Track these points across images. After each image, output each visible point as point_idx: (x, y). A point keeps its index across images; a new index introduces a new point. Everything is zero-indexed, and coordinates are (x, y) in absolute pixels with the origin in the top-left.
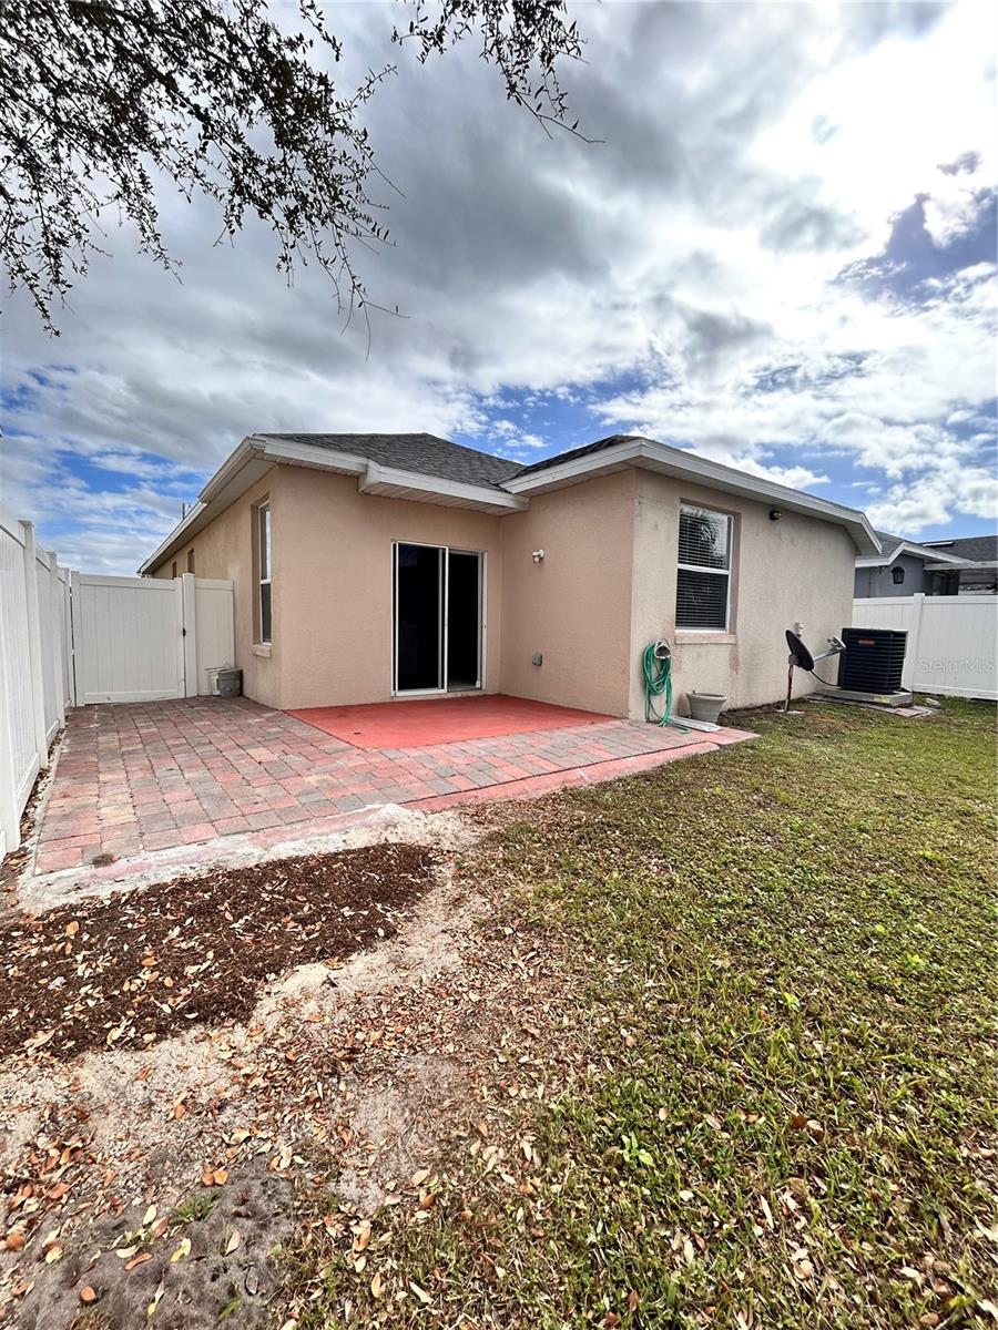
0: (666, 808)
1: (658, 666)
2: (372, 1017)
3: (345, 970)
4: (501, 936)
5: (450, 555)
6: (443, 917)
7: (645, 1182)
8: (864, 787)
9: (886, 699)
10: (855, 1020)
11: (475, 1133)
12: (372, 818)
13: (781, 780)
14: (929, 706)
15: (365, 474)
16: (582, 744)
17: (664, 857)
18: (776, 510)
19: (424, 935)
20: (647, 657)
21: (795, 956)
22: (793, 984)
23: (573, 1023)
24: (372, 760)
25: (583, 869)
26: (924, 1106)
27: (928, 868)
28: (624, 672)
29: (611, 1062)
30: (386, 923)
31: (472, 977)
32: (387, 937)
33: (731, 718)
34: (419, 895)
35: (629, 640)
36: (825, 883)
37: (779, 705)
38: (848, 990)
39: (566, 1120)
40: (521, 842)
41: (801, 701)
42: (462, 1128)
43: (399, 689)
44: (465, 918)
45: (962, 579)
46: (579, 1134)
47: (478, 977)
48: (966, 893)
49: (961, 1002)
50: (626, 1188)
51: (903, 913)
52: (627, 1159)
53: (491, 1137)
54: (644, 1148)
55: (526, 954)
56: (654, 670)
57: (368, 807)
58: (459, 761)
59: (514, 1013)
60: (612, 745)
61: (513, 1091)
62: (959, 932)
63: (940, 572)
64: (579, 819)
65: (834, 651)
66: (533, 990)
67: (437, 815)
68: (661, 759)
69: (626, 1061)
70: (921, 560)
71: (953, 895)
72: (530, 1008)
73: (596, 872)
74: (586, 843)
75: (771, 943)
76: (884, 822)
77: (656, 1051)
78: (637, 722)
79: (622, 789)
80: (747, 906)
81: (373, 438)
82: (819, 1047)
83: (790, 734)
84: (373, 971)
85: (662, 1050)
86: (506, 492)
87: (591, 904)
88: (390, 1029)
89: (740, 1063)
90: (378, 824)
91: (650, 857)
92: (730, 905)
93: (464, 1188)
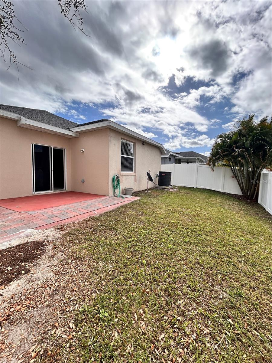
0: (117, 219)
1: (117, 182)
2: (17, 302)
3: (7, 288)
4: (67, 263)
5: (53, 149)
6: (48, 262)
7: (106, 321)
8: (163, 208)
9: (168, 187)
10: (158, 263)
11: (54, 326)
12: (22, 235)
13: (145, 208)
14: (176, 188)
15: (20, 120)
16: (95, 204)
17: (116, 232)
18: (144, 143)
19: (40, 269)
20: (113, 179)
21: (146, 251)
22: (145, 258)
23: (88, 283)
24: (22, 215)
25: (94, 239)
26: (170, 278)
27: (174, 225)
28: (107, 183)
29: (99, 291)
30: (25, 269)
31: (57, 278)
32: (25, 273)
33: (135, 194)
34: (39, 257)
35: (108, 175)
36: (153, 232)
37: (146, 190)
38: (157, 256)
39: (84, 312)
40: (75, 234)
41: (151, 189)
42: (49, 327)
43: (36, 191)
44: (56, 261)
45: (182, 161)
46: (88, 315)
47: (59, 278)
48: (180, 229)
49: (178, 253)
50: (101, 325)
51: (169, 236)
52: (101, 317)
53: (59, 326)
54: (106, 312)
55: (75, 267)
56: (115, 182)
57: (20, 231)
58: (56, 213)
59: (70, 286)
60: (104, 203)
61: (67, 310)
62: (178, 238)
63: (178, 159)
64: (94, 225)
65: (157, 177)
66: (76, 277)
67: (47, 230)
68: (117, 206)
69: (103, 289)
70: (174, 156)
71: (178, 230)
72: (75, 283)
73: (97, 239)
74: (95, 232)
75: (141, 249)
76: (166, 215)
77: (111, 284)
78: (111, 196)
79: (106, 215)
80: (136, 241)
81: (23, 109)
82: (150, 271)
83: (148, 197)
84: (19, 286)
85: (113, 283)
86: (72, 131)
87: (95, 248)
88: (24, 304)
89: (132, 281)
90: (24, 236)
91: (113, 232)
92: (132, 241)
93: (49, 345)
